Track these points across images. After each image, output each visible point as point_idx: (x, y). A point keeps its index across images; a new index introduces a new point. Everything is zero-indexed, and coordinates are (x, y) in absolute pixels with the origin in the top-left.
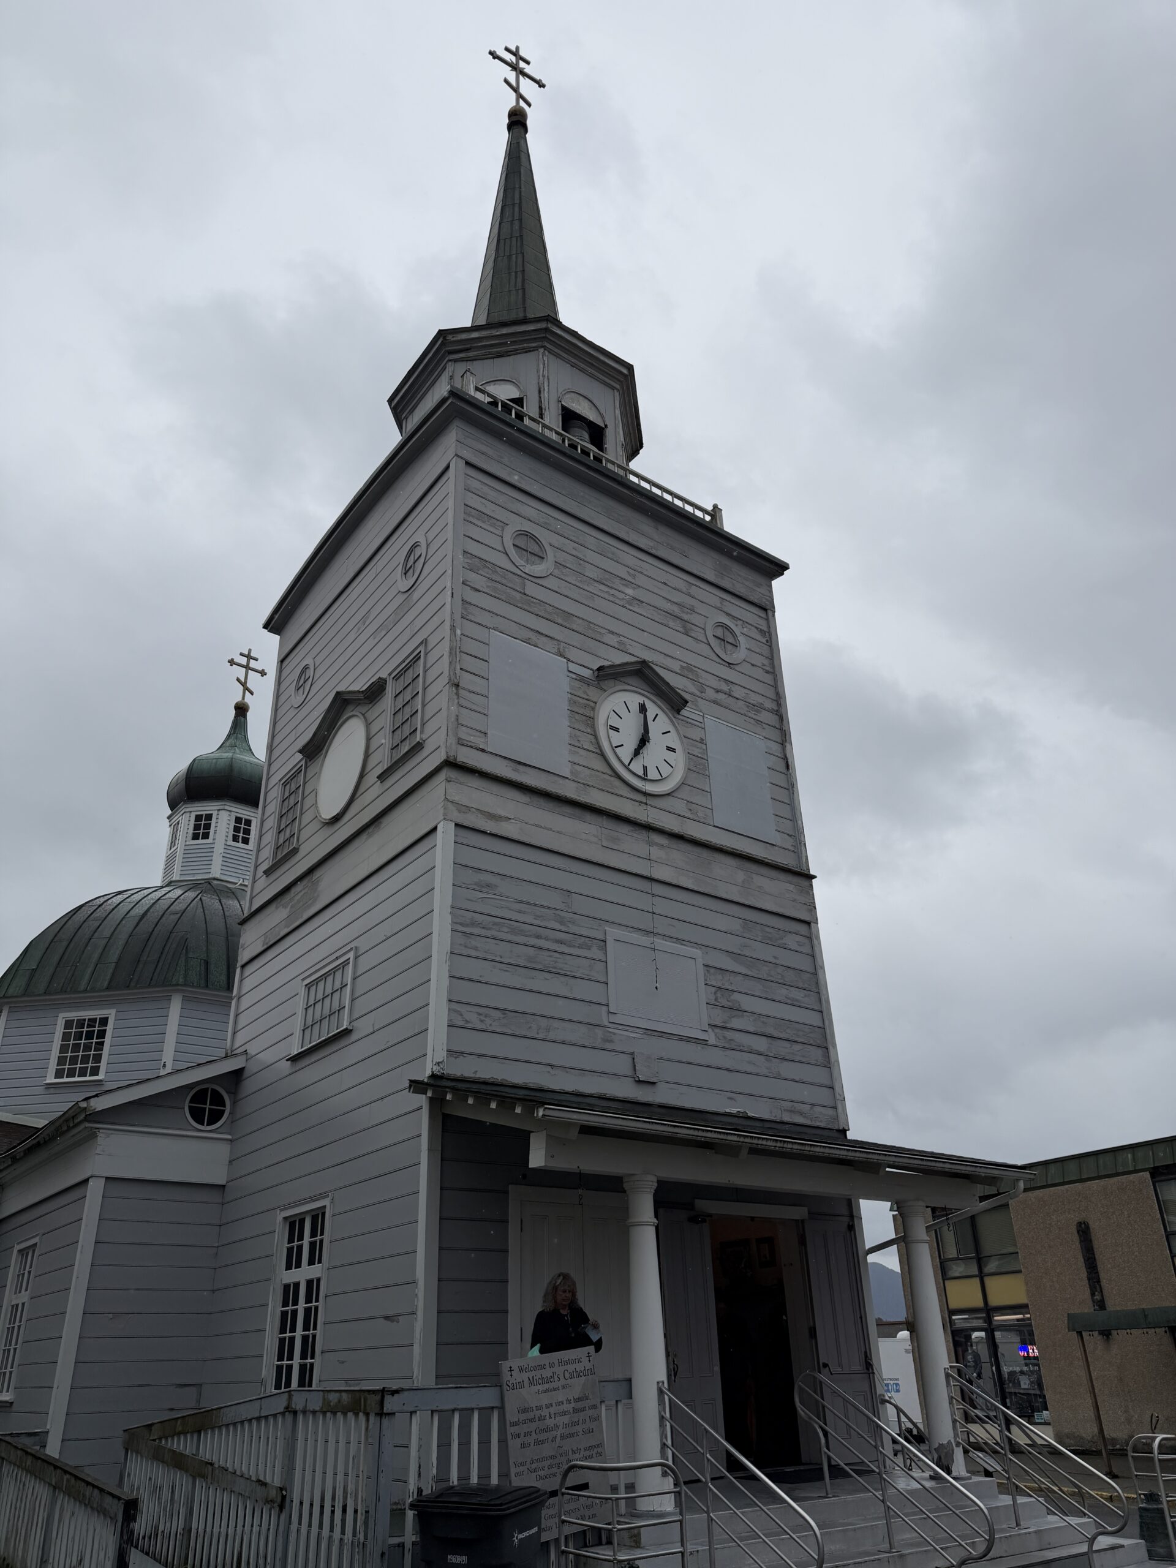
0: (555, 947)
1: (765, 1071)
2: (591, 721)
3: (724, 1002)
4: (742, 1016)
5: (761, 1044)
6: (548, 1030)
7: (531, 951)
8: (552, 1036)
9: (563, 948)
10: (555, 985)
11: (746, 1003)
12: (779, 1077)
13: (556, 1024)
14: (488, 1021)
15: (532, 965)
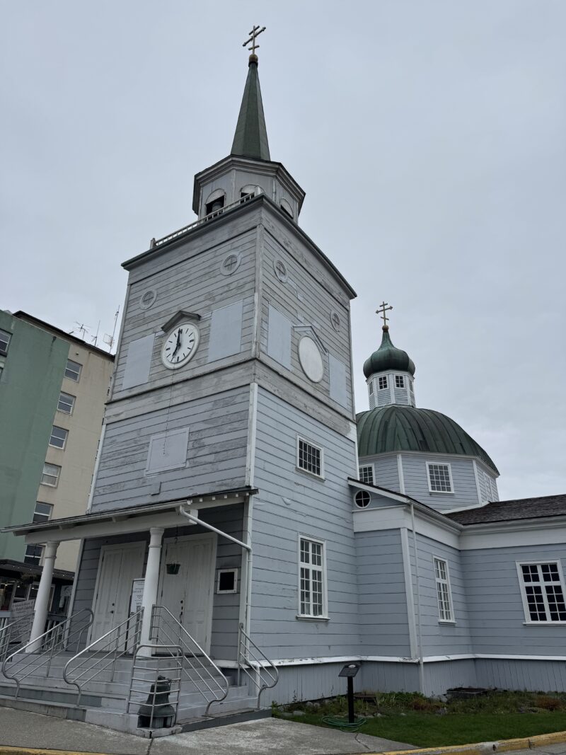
1: (210, 470)
2: (160, 353)
3: (197, 446)
4: (203, 449)
5: (212, 458)
6: (125, 486)
7: (124, 459)
10: (129, 468)
11: (207, 441)
12: (217, 471)
14: (106, 490)
15: (123, 464)
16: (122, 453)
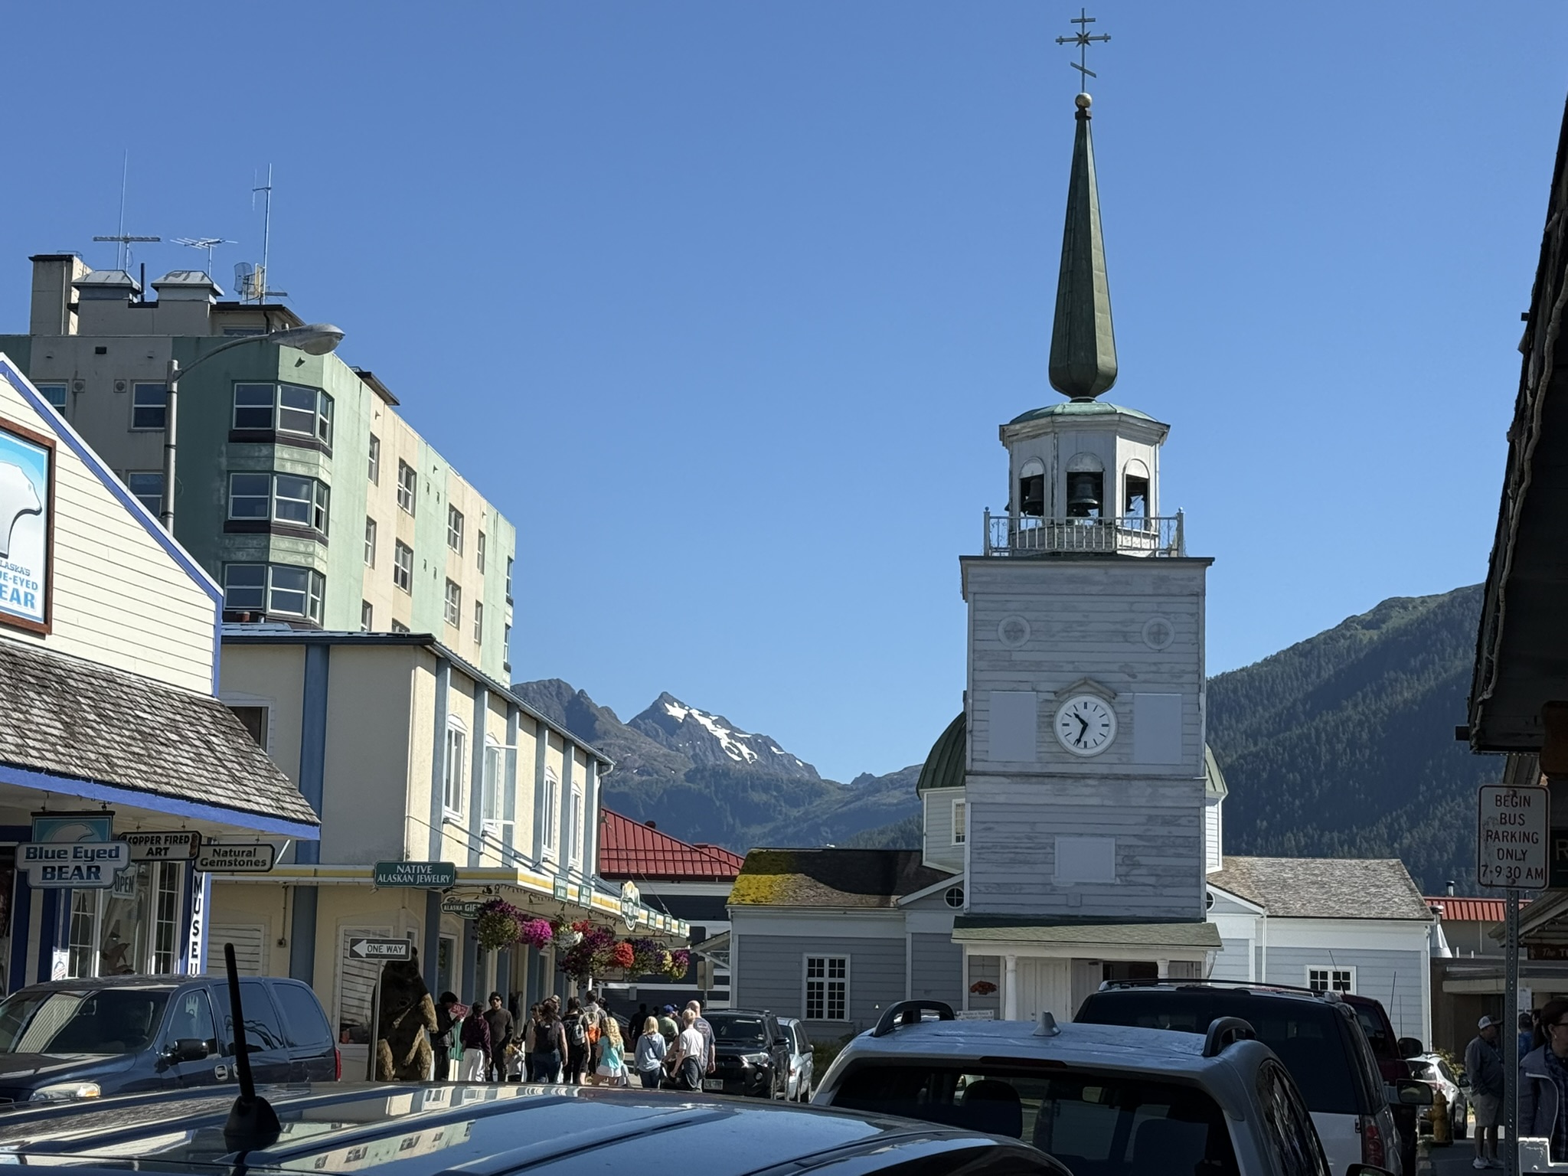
0: (1025, 851)
1: (1150, 894)
2: (1051, 725)
3: (1128, 862)
4: (1141, 868)
6: (1020, 889)
7: (1012, 855)
8: (1023, 891)
9: (1030, 851)
10: (1026, 868)
11: (1143, 860)
12: (1161, 895)
13: (1025, 886)
14: (991, 889)
15: (1013, 862)
16: (1008, 847)
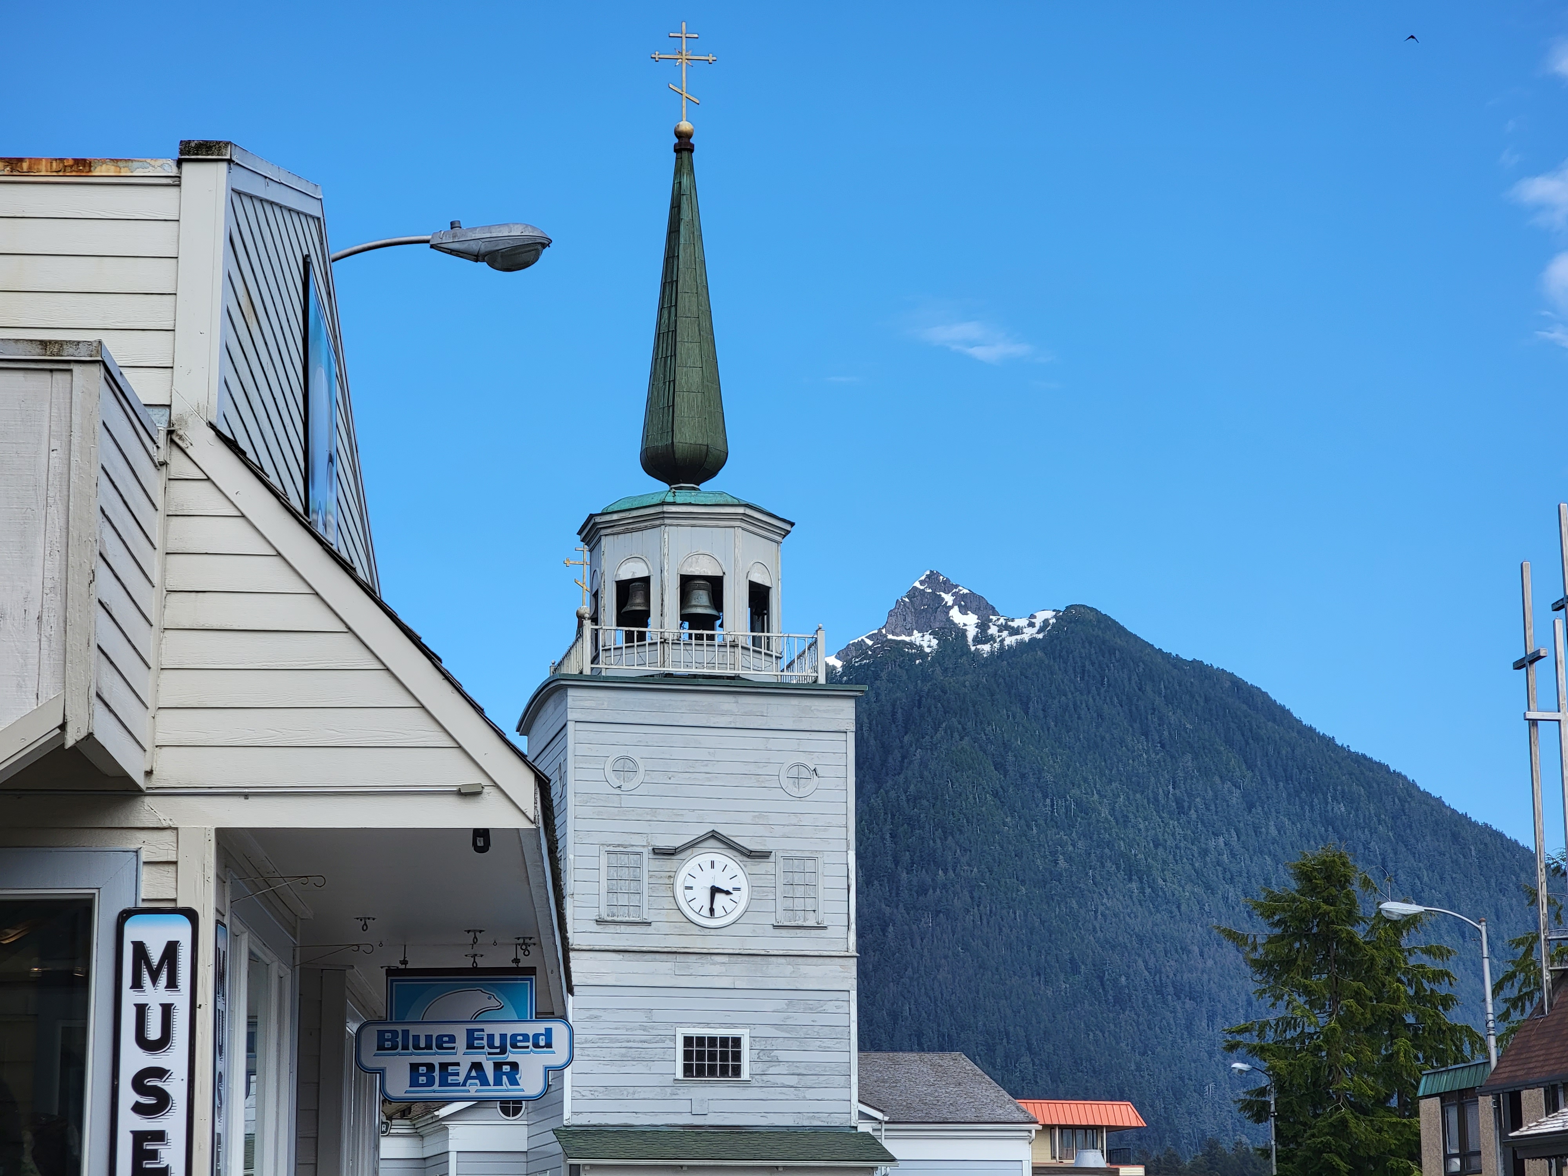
0: (640, 1045)
1: (793, 1097)
2: (671, 887)
3: (765, 1058)
4: (780, 1065)
5: (793, 1080)
6: (634, 1093)
7: (624, 1050)
8: (636, 1096)
9: (646, 1045)
10: (640, 1067)
11: (783, 1056)
12: (805, 1099)
13: (639, 1089)
14: (596, 1094)
15: (623, 1060)
